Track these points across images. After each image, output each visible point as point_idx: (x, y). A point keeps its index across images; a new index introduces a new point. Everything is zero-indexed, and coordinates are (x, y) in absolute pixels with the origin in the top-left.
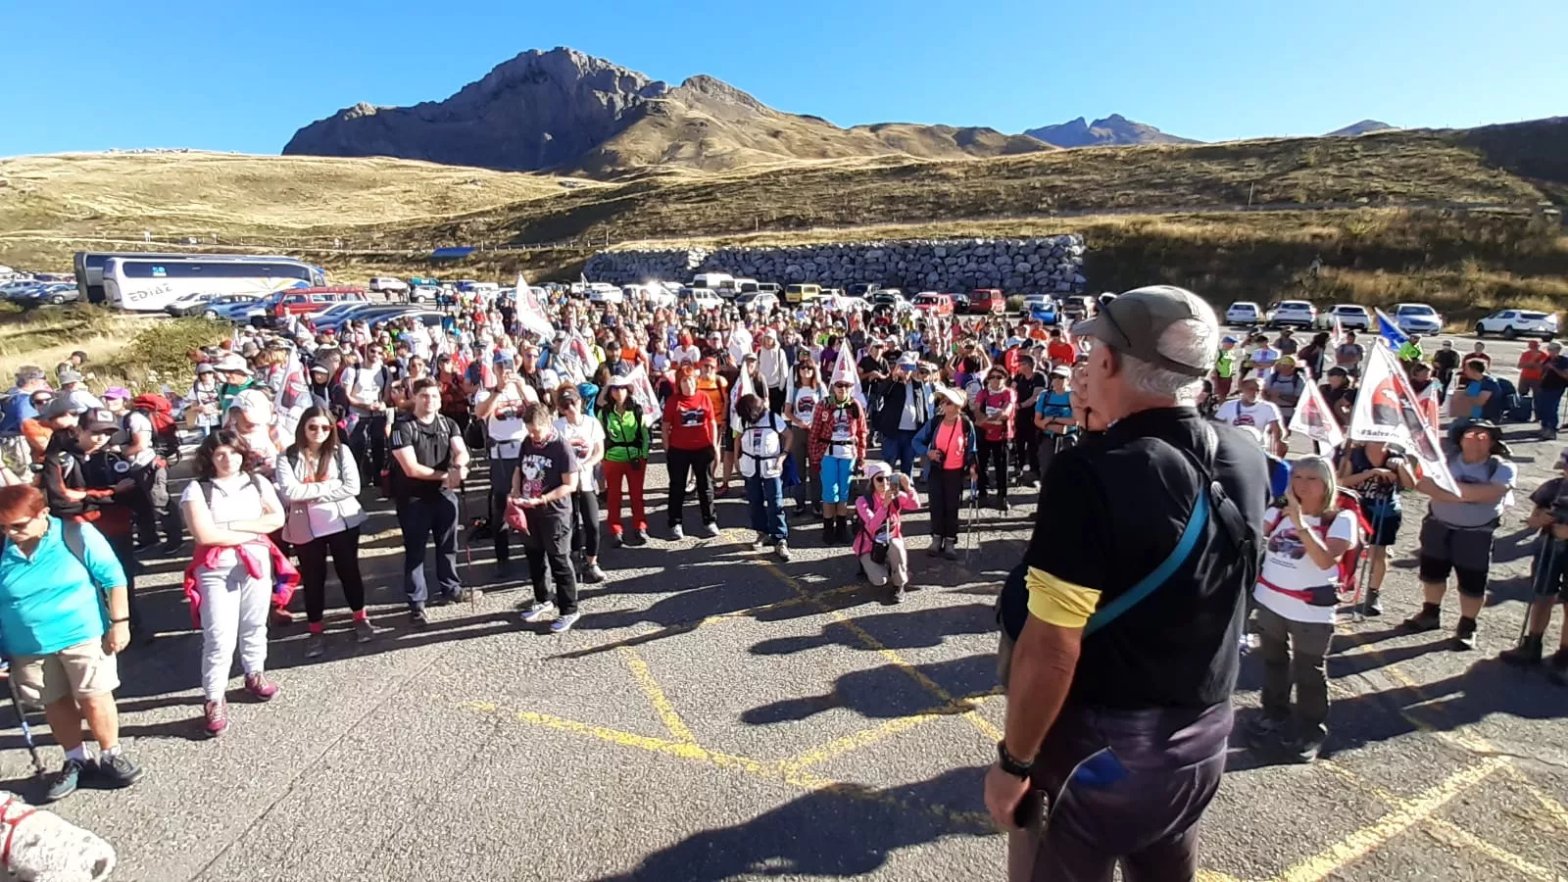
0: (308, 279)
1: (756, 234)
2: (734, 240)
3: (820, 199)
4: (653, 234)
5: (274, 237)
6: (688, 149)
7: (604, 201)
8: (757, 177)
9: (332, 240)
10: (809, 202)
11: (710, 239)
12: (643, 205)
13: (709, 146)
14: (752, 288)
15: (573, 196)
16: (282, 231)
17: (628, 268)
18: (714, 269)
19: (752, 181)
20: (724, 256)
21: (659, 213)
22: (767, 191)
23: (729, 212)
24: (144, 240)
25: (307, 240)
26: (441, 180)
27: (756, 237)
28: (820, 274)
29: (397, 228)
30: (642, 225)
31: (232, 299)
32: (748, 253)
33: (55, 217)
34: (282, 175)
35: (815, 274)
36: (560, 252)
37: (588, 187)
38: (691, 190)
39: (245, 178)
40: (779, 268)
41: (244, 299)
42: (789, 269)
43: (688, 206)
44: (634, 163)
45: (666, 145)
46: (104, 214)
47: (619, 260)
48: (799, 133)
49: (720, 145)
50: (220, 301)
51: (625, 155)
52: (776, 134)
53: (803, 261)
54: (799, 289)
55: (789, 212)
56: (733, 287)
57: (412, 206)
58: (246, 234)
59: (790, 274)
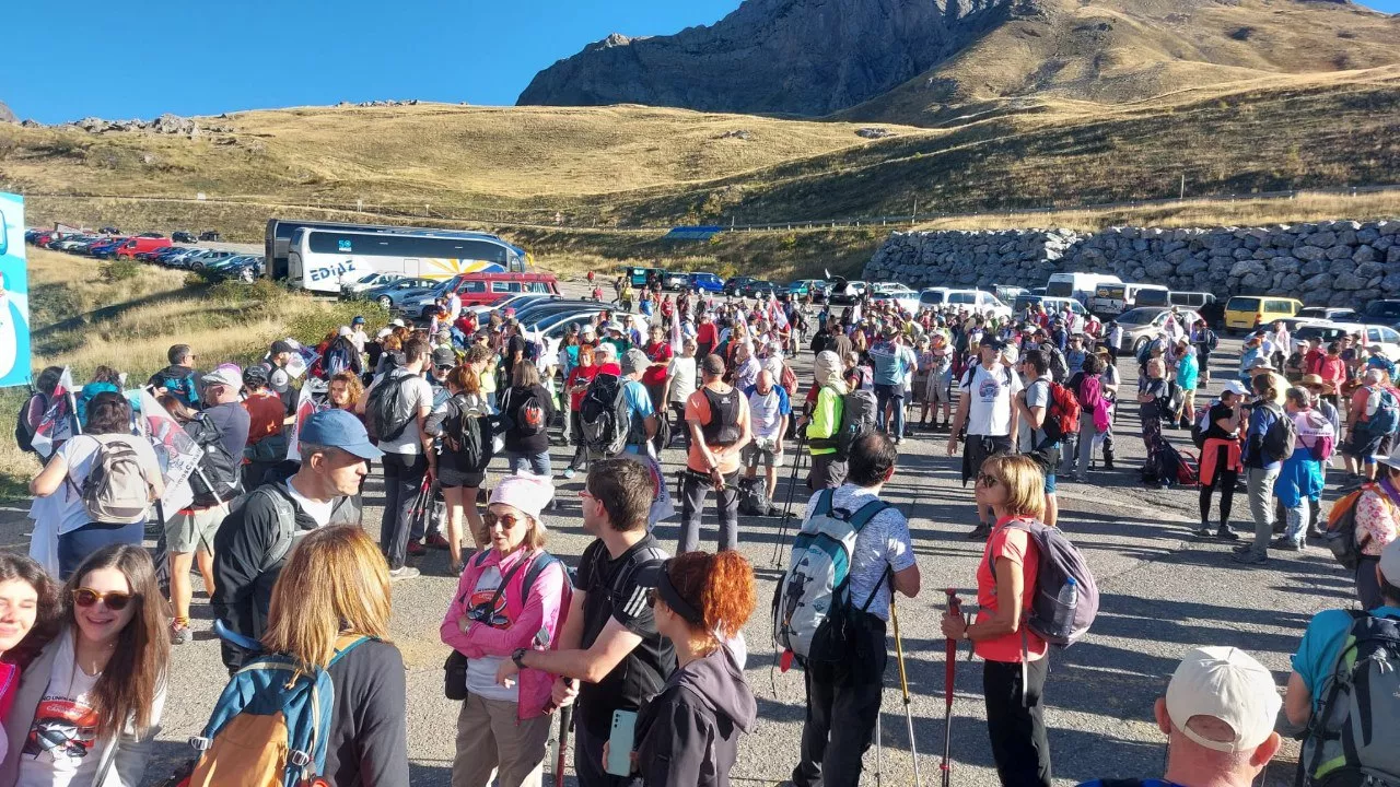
0: (505, 264)
1: (1181, 204)
2: (1135, 216)
3: (1319, 143)
4: (991, 205)
5: (490, 210)
6: (1075, 68)
7: (920, 155)
8: (1193, 107)
9: (554, 215)
10: (1296, 146)
11: (1088, 213)
12: (981, 159)
13: (1110, 60)
14: (1159, 298)
15: (874, 150)
16: (500, 202)
17: (940, 259)
18: (1090, 266)
19: (1183, 115)
20: (1112, 243)
21: (1007, 173)
22: (1210, 130)
23: (1132, 168)
24: (355, 210)
25: (525, 215)
26: (697, 133)
27: (1177, 211)
28: (1305, 278)
29: (631, 200)
30: (975, 192)
31: (412, 282)
32: (1158, 238)
33: (275, 180)
34: (510, 131)
35: (1292, 280)
36: (839, 234)
37: (900, 136)
38: (1067, 134)
39: (470, 135)
40: (1217, 264)
41: (424, 284)
42: (1240, 267)
43: (1059, 160)
44: (980, 97)
45: (1036, 64)
46: (322, 178)
47: (928, 247)
48: (1293, 27)
49: (1131, 58)
50: (397, 286)
51: (966, 84)
52: (1241, 34)
53: (1270, 253)
54: (1255, 305)
55: (1252, 167)
56: (1122, 297)
57: (655, 169)
58: (459, 205)
59: (1241, 277)
